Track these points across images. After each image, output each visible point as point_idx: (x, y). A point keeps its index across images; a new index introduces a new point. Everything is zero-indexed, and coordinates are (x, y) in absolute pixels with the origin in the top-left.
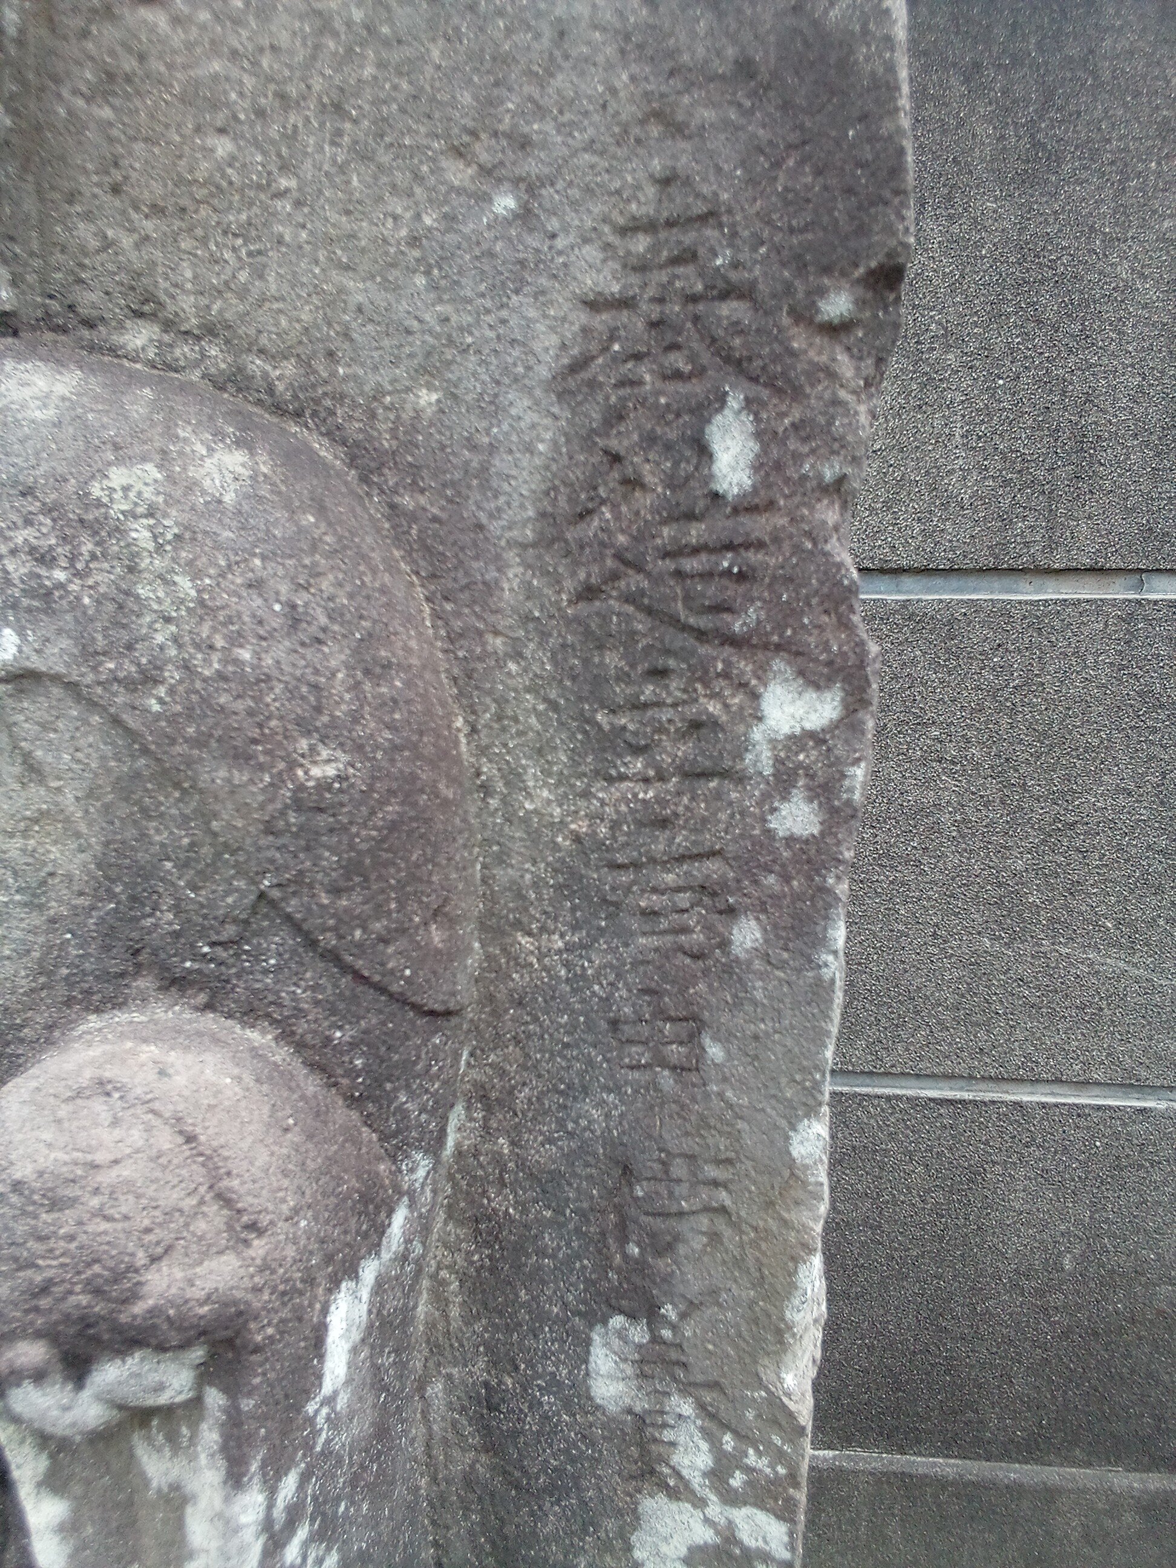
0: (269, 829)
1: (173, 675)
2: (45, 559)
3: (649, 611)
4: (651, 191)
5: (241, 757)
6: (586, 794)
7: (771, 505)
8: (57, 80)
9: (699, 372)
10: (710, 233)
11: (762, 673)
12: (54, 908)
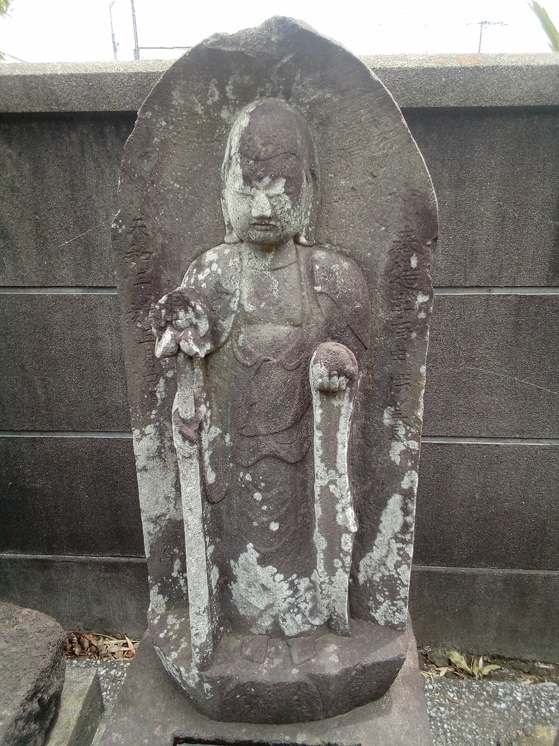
0: (351, 315)
1: (340, 293)
2: (325, 277)
3: (400, 285)
4: (404, 227)
5: (348, 304)
6: (389, 313)
7: (419, 269)
8: (321, 211)
9: (410, 251)
10: (412, 233)
11: (417, 293)
12: (319, 326)
